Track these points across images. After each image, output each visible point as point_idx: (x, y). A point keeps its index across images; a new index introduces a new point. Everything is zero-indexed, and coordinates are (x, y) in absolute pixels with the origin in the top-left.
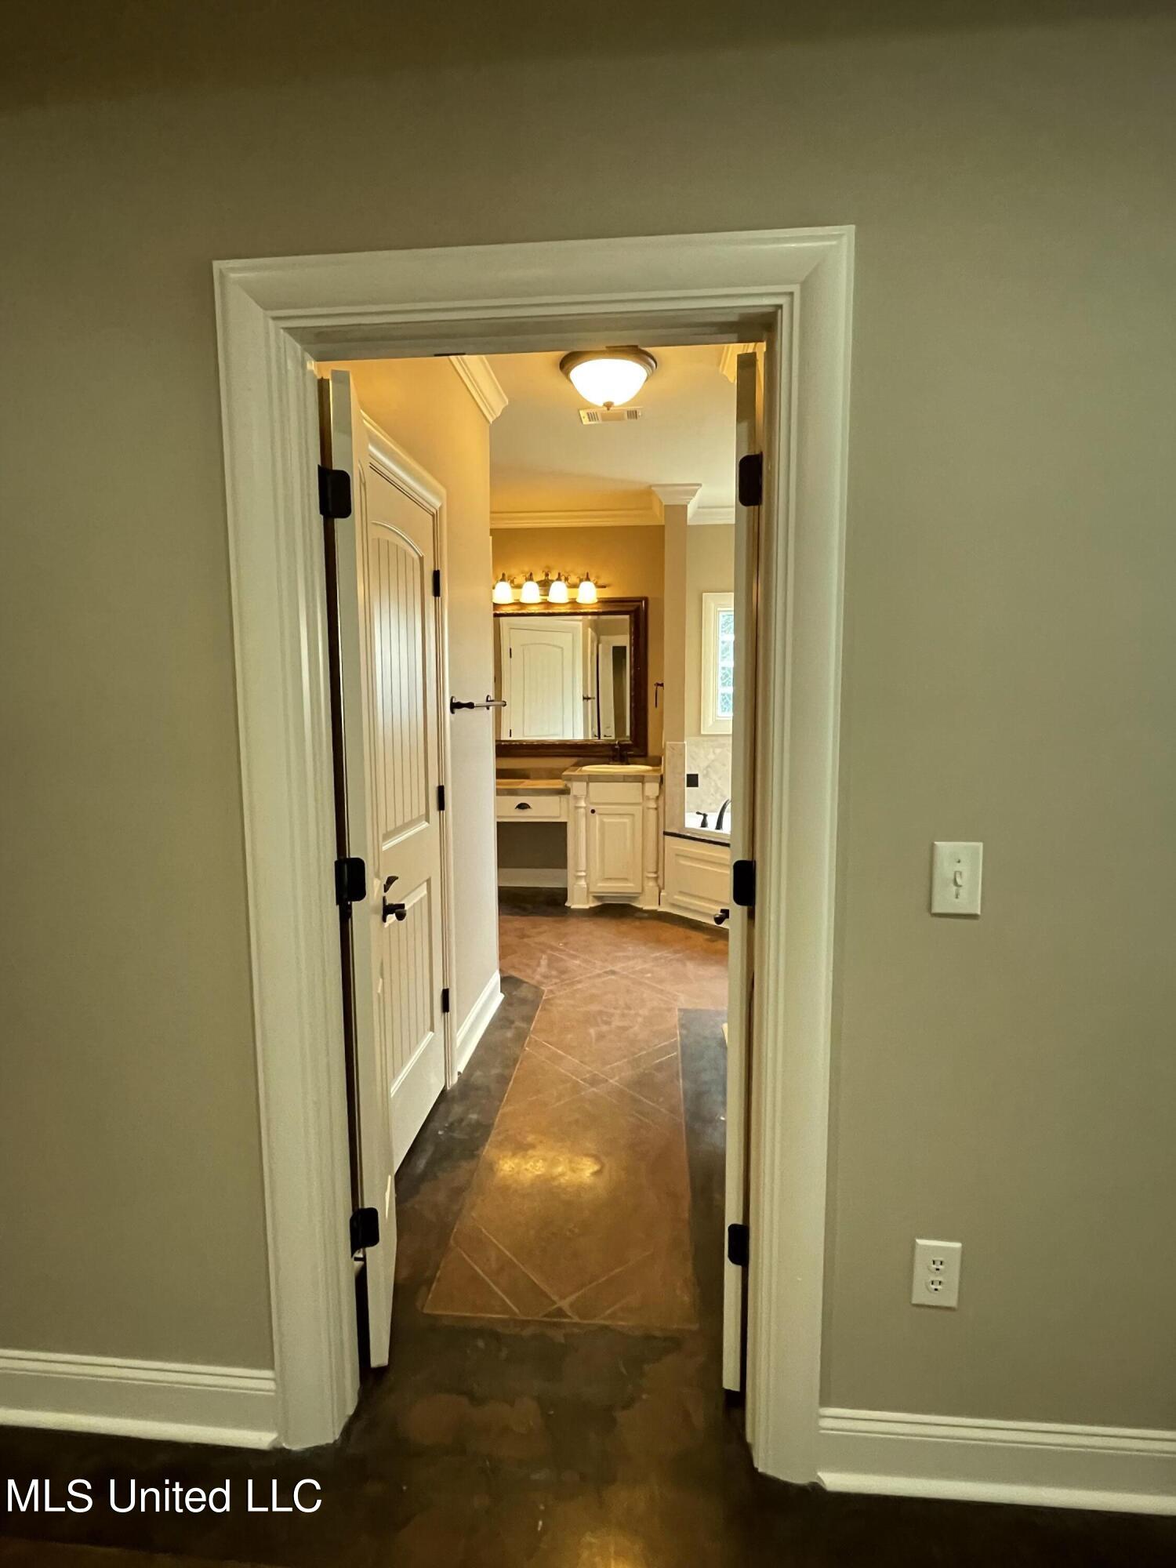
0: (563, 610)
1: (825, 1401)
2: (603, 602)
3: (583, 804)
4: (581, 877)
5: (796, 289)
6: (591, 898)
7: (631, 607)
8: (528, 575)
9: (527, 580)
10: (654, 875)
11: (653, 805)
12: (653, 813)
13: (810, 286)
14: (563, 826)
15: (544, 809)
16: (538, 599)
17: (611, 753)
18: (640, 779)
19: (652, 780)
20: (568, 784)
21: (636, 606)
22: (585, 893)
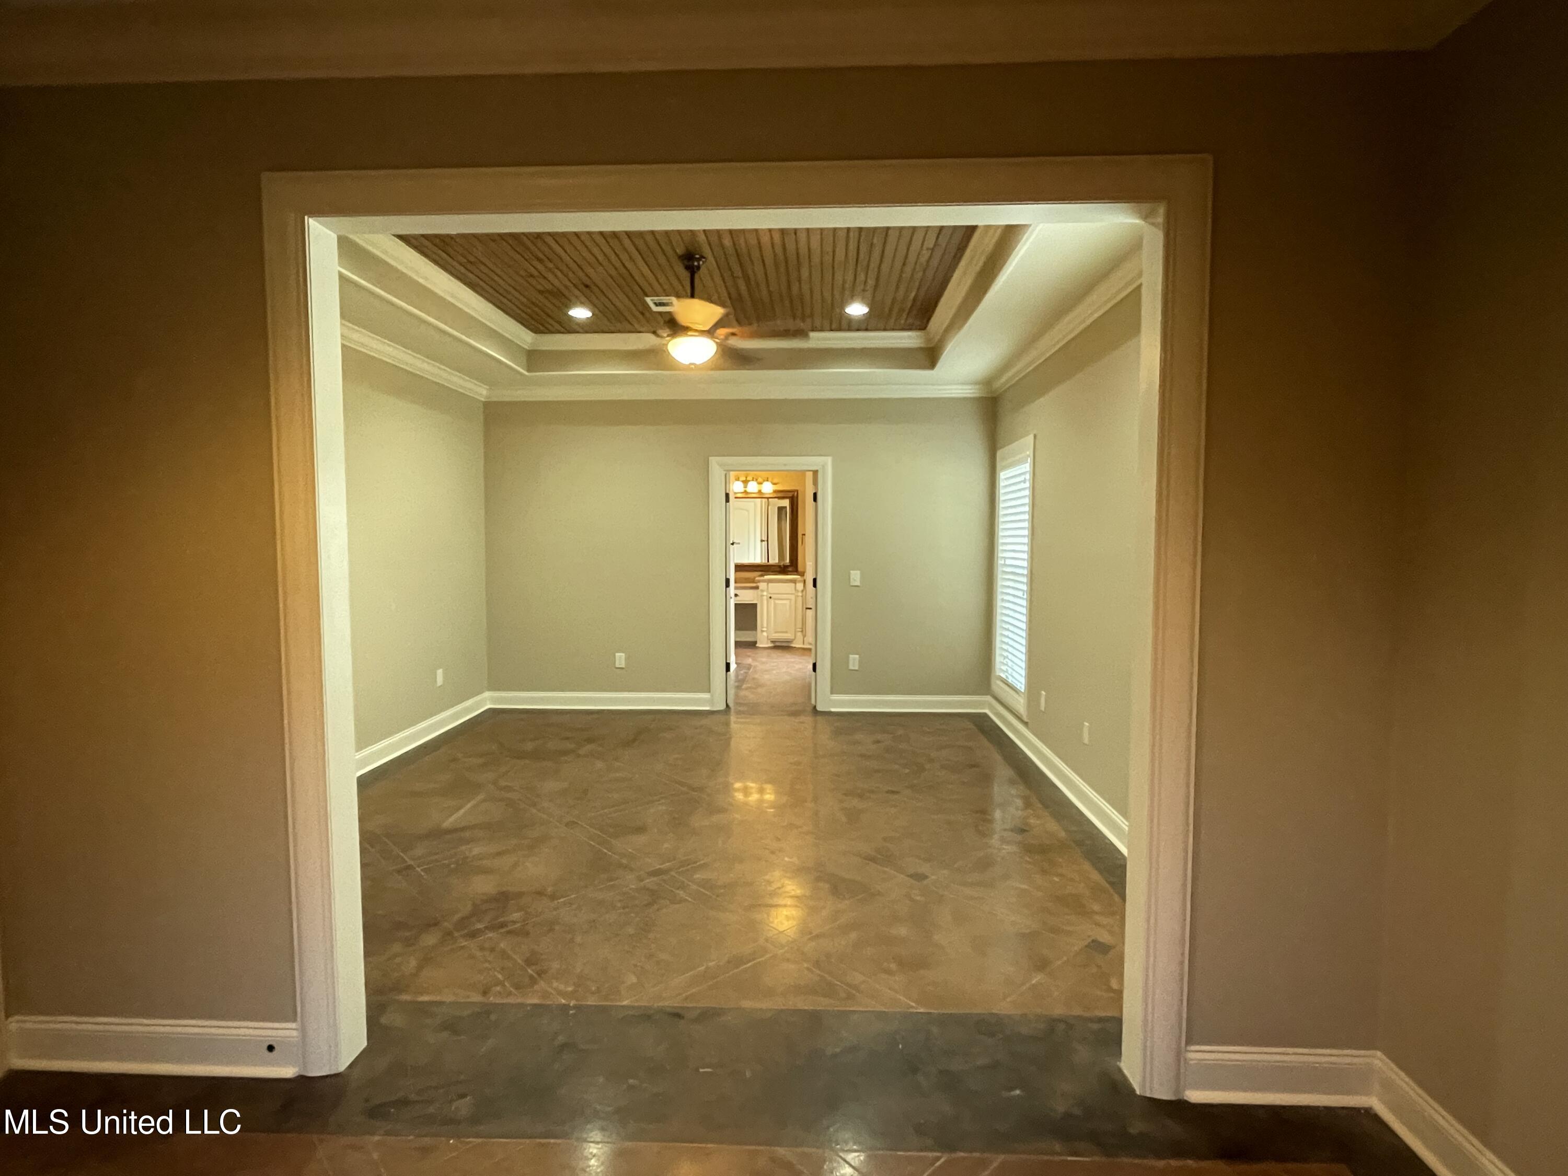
0: (754, 495)
1: (832, 693)
2: (775, 492)
3: (763, 594)
4: (764, 631)
5: (823, 468)
6: (769, 642)
7: (790, 494)
9: (736, 480)
10: (801, 630)
11: (800, 594)
12: (800, 598)
14: (755, 605)
15: (747, 597)
16: (742, 490)
17: (778, 569)
18: (793, 582)
19: (800, 581)
20: (758, 584)
21: (793, 493)
22: (766, 639)
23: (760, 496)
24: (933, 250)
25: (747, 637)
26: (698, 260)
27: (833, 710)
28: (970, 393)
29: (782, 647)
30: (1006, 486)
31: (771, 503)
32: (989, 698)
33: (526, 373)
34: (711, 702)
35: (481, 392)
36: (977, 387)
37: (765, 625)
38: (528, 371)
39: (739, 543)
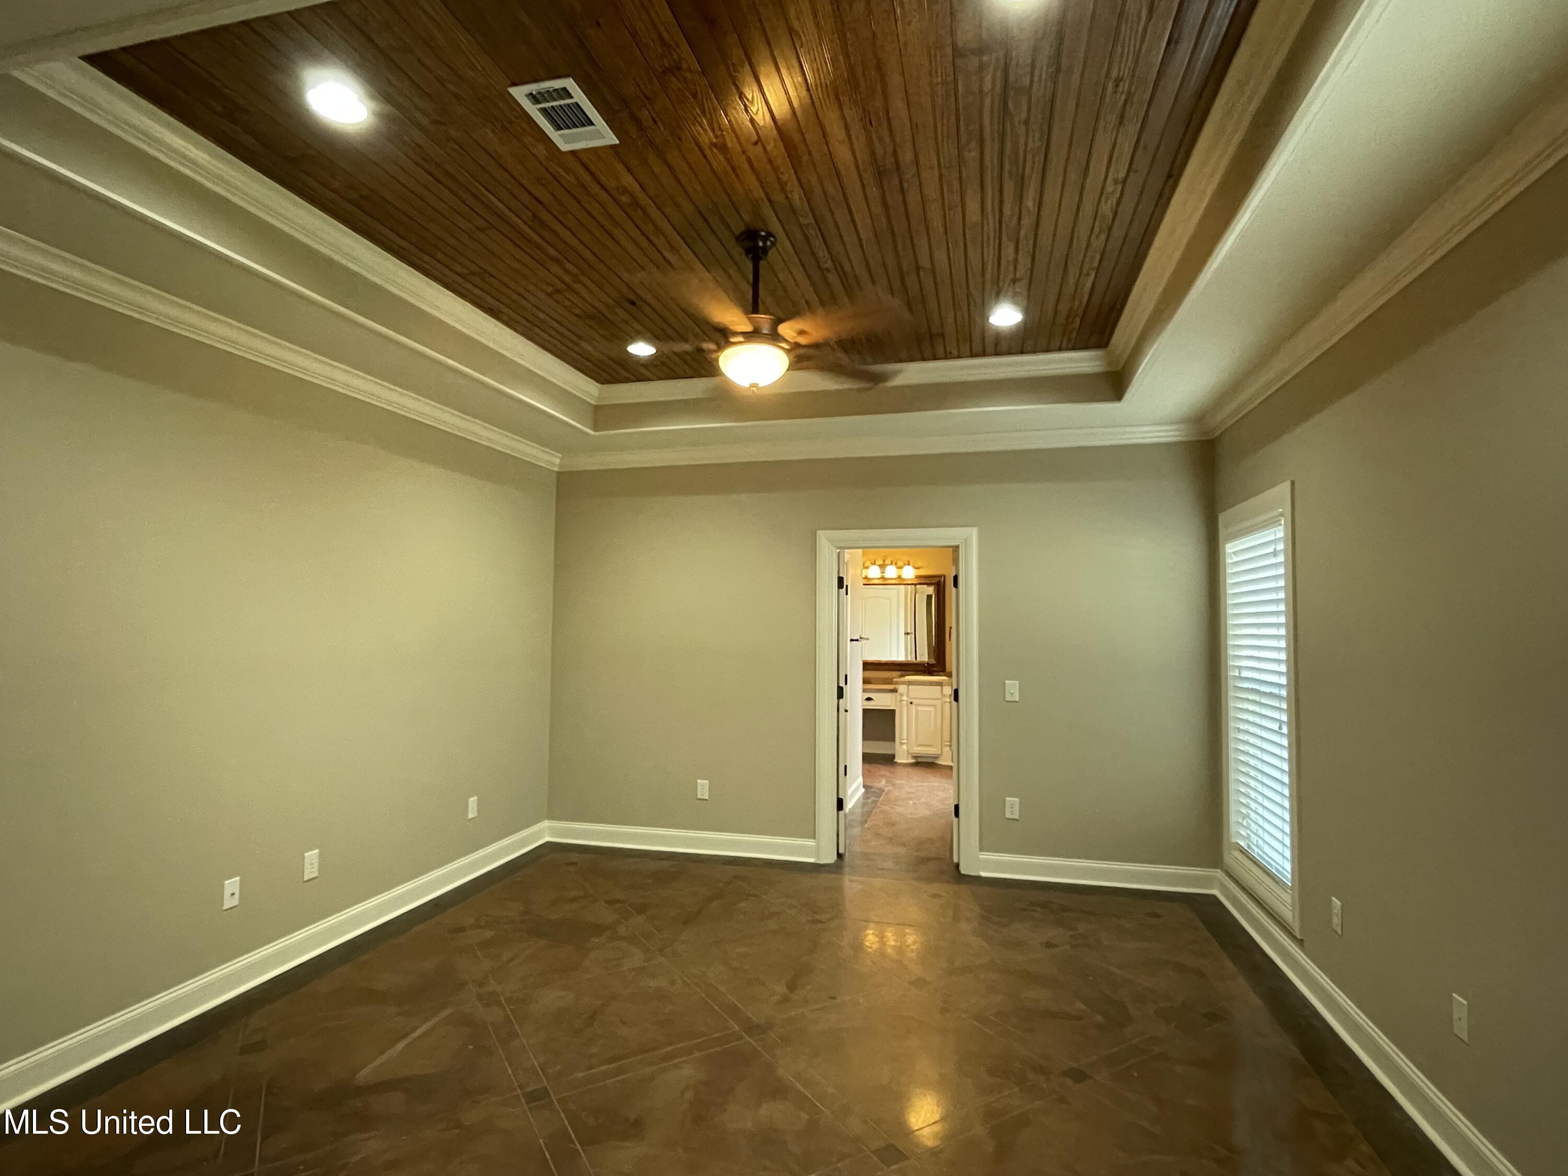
0: (893, 582)
1: (981, 848)
2: (918, 577)
3: (905, 698)
4: (903, 745)
5: (963, 542)
6: (910, 756)
7: (935, 581)
8: (873, 562)
9: (872, 564)
10: (949, 744)
11: (948, 700)
12: (947, 705)
13: (967, 541)
14: (893, 712)
15: (882, 701)
16: (879, 575)
17: (923, 669)
18: (940, 684)
19: (947, 684)
20: (897, 686)
21: (939, 579)
22: (906, 753)
23: (900, 581)
24: (1124, 182)
25: (880, 748)
26: (765, 239)
27: (984, 874)
28: (1172, 436)
29: (925, 764)
30: (1236, 563)
31: (919, 591)
32: (1219, 873)
33: (592, 433)
34: (817, 851)
35: (551, 460)
36: (1182, 426)
37: (905, 736)
38: (595, 430)
39: (868, 639)
